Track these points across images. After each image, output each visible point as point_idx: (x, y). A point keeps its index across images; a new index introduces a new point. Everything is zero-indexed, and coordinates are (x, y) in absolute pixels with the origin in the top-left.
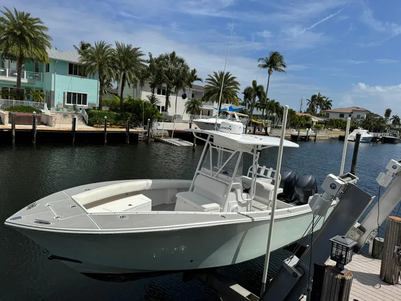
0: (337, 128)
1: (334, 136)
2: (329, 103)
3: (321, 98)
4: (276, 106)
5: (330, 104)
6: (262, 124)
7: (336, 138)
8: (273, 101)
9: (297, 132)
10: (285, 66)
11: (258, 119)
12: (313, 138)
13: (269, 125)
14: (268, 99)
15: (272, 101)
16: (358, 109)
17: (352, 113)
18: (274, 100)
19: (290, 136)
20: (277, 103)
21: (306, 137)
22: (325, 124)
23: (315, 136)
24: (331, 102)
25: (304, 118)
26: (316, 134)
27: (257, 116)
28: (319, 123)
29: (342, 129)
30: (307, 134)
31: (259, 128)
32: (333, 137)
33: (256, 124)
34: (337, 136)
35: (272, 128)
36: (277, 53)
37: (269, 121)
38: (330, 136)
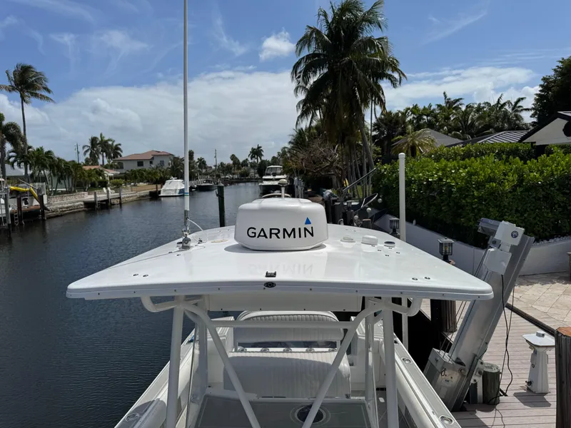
0: (142, 181)
1: (143, 193)
2: (117, 148)
3: (106, 142)
4: (47, 157)
5: (119, 149)
6: (30, 191)
7: (146, 196)
8: (40, 150)
9: (93, 196)
10: (49, 91)
11: (19, 182)
12: (116, 202)
13: (44, 192)
14: (30, 147)
15: (38, 150)
16: (159, 154)
17: (153, 158)
18: (42, 148)
19: (82, 203)
20: (49, 152)
21: (107, 201)
22: (126, 179)
23: (120, 198)
24: (119, 146)
25: (94, 172)
26: (120, 195)
27: (15, 177)
28: (116, 177)
29: (148, 182)
30: (108, 196)
31: (25, 200)
32: (142, 195)
33: (17, 192)
34: (147, 192)
35: (49, 195)
36: (30, 67)
37: (41, 184)
38: (138, 194)
